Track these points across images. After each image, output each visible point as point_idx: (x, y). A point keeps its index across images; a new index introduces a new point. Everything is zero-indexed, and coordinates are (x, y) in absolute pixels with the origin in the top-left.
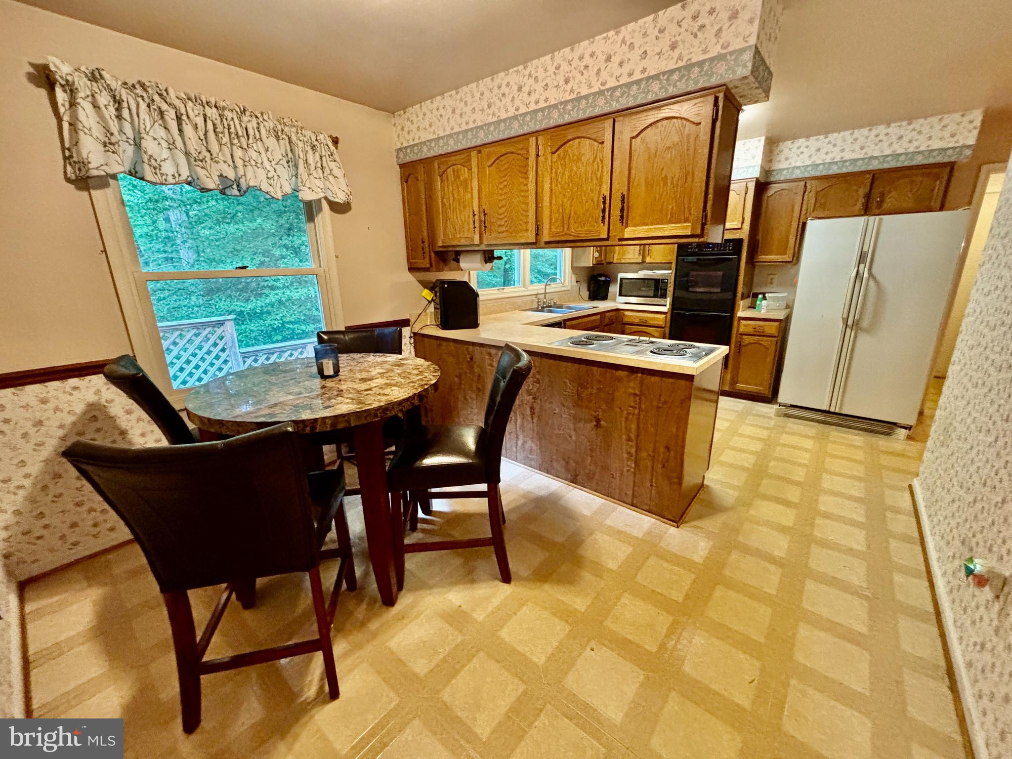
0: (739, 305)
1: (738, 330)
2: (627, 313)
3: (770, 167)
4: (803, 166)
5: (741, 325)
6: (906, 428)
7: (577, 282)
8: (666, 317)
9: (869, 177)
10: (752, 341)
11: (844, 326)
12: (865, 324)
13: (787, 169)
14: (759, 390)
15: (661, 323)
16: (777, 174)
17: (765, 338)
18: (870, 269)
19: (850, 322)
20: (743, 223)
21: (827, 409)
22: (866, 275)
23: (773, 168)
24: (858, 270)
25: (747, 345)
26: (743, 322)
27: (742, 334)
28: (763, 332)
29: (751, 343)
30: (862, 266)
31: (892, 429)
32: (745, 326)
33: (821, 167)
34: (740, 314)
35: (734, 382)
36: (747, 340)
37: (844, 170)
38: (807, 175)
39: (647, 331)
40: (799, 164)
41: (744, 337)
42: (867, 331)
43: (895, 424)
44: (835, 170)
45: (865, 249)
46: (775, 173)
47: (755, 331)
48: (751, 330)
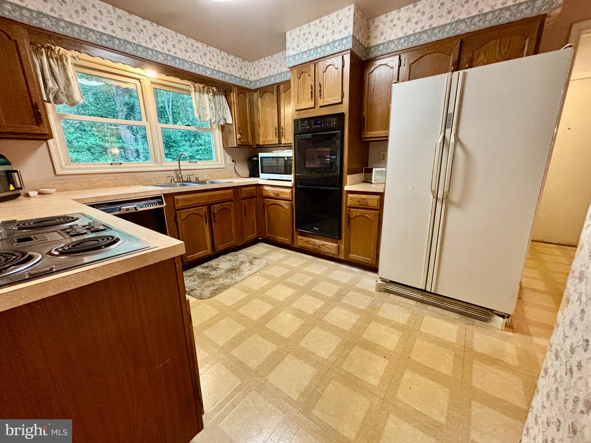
0: (346, 179)
1: (346, 203)
2: (266, 188)
3: (369, 44)
4: (396, 39)
5: (348, 198)
6: (503, 317)
7: (233, 161)
8: (292, 191)
9: (458, 42)
10: (358, 214)
11: (435, 200)
12: (455, 197)
13: (383, 44)
14: (368, 260)
15: (289, 197)
16: (376, 49)
17: (369, 211)
18: (456, 134)
19: (440, 196)
20: (342, 97)
21: (424, 289)
22: (452, 140)
23: (372, 45)
24: (444, 137)
25: (355, 217)
26: (350, 196)
27: (349, 207)
28: (367, 205)
29: (358, 216)
30: (448, 131)
31: (489, 315)
32: (352, 199)
33: (412, 38)
34: (347, 188)
35: (348, 252)
36: (355, 212)
37: (434, 39)
38: (400, 48)
39: (280, 204)
40: (393, 38)
41: (352, 210)
42: (459, 205)
43: (492, 310)
44: (425, 39)
45: (451, 111)
46: (373, 49)
47: (360, 205)
48: (356, 204)
